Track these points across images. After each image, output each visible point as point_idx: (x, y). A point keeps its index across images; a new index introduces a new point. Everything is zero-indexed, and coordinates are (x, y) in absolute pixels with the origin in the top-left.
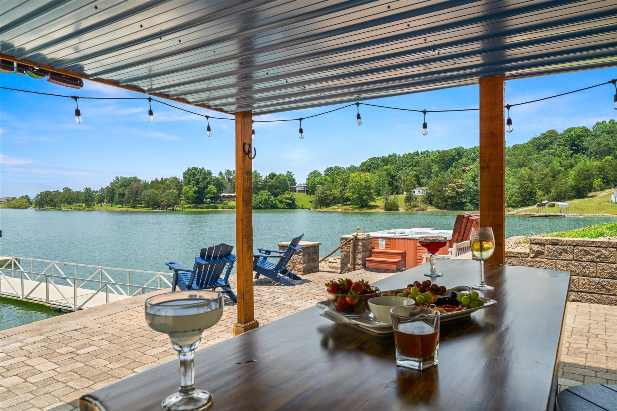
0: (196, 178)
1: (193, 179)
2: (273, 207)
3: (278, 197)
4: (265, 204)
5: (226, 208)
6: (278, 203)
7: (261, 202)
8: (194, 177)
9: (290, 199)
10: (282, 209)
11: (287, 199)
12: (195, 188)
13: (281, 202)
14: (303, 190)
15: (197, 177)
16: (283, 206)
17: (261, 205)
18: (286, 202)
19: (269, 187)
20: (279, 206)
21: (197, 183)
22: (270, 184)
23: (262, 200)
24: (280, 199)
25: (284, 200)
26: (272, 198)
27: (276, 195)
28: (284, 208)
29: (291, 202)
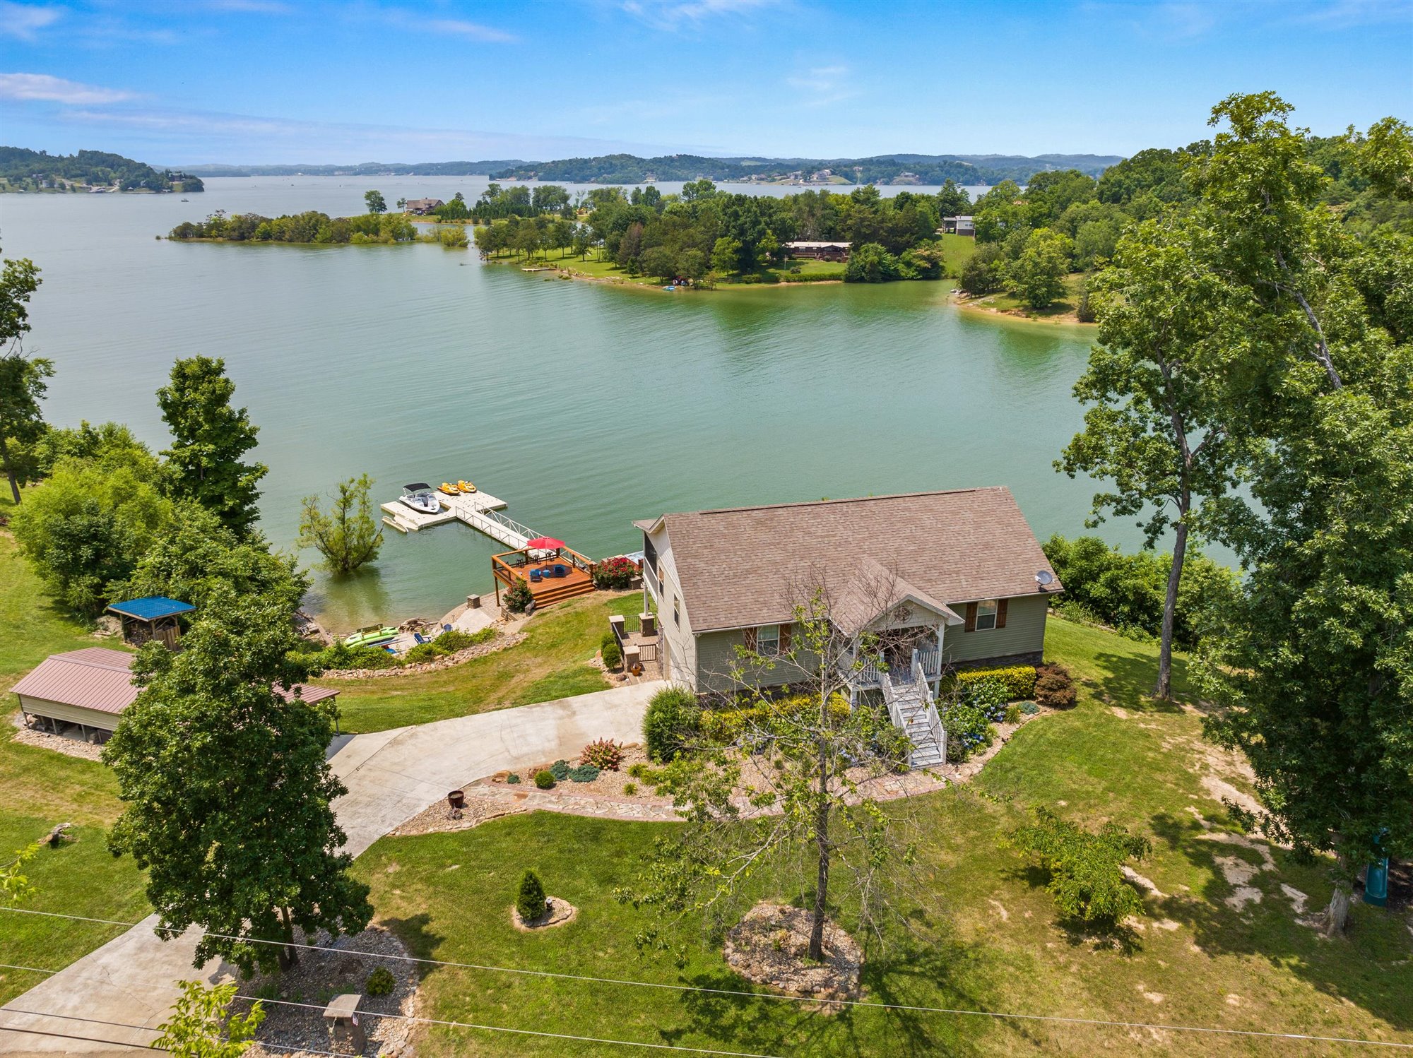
0: (739, 222)
1: (733, 224)
2: (890, 276)
3: (904, 254)
4: (871, 272)
5: (795, 281)
6: (901, 266)
7: (863, 267)
8: (736, 220)
9: (928, 259)
10: (909, 279)
11: (923, 258)
12: (737, 244)
13: (909, 264)
14: (971, 228)
15: (742, 219)
16: (911, 274)
17: (863, 274)
18: (919, 266)
19: (885, 231)
20: (903, 274)
21: (742, 232)
22: (890, 225)
23: (866, 263)
24: (908, 258)
25: (915, 261)
26: (889, 257)
27: (897, 250)
28: (912, 279)
29: (928, 265)
